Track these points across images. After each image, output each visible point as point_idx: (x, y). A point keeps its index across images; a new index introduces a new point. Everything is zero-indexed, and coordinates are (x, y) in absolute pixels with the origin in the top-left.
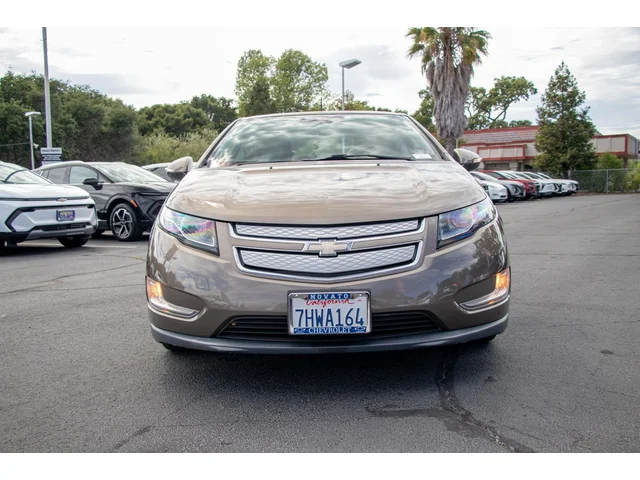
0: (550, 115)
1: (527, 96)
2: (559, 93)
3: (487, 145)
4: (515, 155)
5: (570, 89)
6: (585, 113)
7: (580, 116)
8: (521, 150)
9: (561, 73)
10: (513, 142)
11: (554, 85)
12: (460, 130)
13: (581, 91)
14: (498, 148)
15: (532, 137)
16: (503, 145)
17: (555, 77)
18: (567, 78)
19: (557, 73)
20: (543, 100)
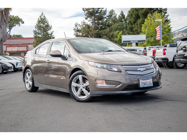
0: (39, 34)
1: (20, 24)
2: (42, 25)
3: (10, 45)
4: (23, 50)
5: (46, 24)
6: (52, 33)
7: (50, 34)
8: (26, 47)
9: (42, 17)
10: (22, 44)
11: (40, 22)
12: (5, 39)
13: (50, 25)
14: (15, 47)
15: (32, 42)
16: (18, 45)
17: (40, 18)
18: (44, 19)
19: (40, 17)
20: (36, 27)
